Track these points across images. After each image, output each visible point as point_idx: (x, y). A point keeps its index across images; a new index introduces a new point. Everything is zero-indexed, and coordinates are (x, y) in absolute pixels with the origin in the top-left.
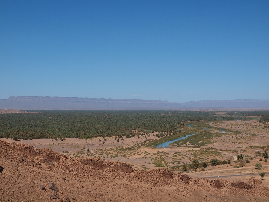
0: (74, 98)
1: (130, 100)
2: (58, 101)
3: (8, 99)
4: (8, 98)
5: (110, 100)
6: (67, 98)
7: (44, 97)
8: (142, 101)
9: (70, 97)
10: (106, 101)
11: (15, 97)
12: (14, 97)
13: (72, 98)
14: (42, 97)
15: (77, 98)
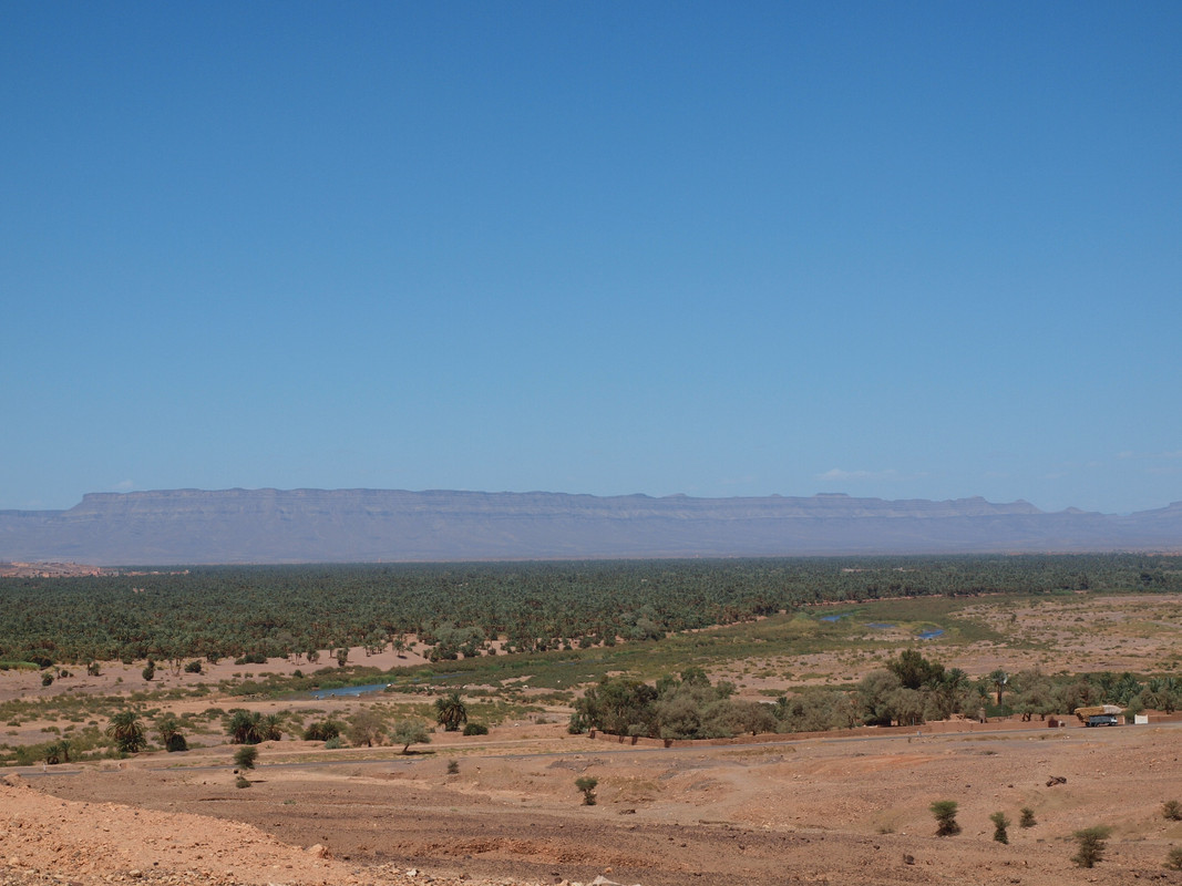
0: (462, 492)
1: (797, 502)
2: (369, 513)
3: (79, 507)
4: (80, 500)
5: (683, 501)
6: (423, 493)
7: (286, 492)
8: (872, 503)
9: (440, 492)
10: (656, 513)
11: (118, 494)
12: (111, 494)
13: (455, 493)
14: (278, 492)
15: (485, 493)
